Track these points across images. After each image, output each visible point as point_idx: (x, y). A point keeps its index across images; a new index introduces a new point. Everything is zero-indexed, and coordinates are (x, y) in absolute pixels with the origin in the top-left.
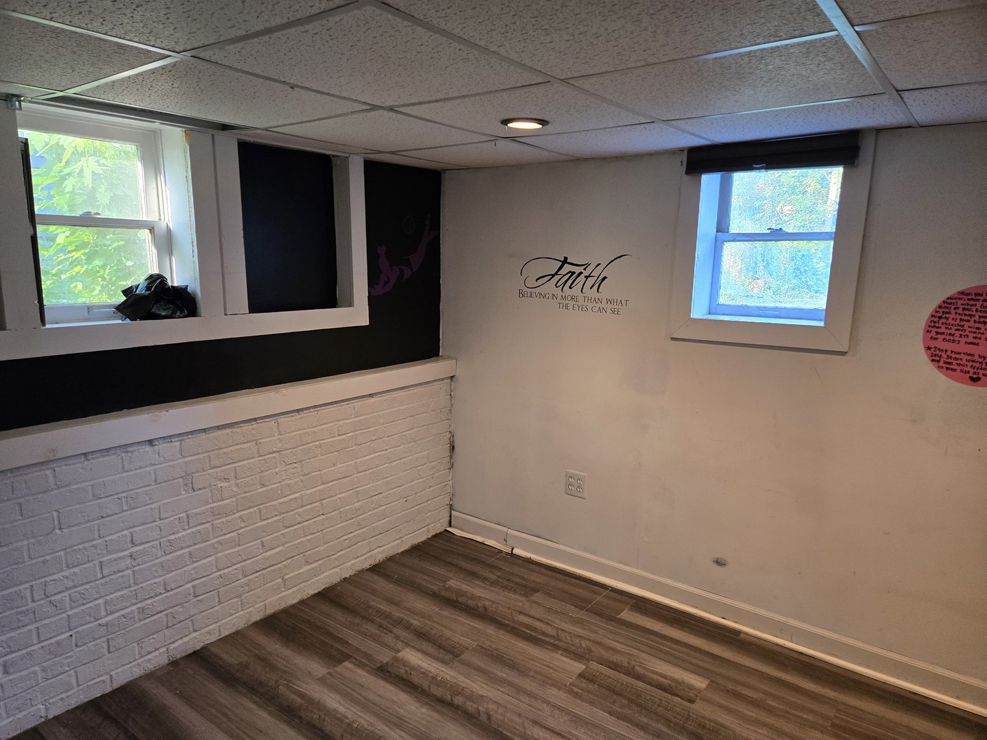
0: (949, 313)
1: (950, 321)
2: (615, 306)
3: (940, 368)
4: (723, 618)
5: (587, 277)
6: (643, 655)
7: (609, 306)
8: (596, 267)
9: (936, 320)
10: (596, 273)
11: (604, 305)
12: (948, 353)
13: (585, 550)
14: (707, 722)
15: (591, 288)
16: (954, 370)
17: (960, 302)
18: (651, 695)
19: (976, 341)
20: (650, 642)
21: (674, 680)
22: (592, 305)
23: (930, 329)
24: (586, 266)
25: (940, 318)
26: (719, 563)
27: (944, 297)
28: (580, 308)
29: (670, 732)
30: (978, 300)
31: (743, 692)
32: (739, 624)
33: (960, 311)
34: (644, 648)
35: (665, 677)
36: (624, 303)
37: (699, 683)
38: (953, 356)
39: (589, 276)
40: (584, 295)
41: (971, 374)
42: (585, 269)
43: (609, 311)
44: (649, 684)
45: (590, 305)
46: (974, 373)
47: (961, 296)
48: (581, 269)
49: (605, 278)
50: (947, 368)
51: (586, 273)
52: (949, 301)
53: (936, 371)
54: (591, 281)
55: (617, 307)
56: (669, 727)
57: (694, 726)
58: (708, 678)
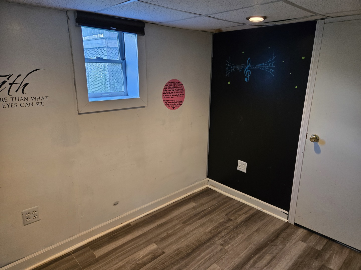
0: (167, 89)
1: (167, 91)
2: (39, 101)
3: (167, 106)
4: (121, 224)
5: (11, 84)
6: (130, 257)
7: (34, 102)
8: (18, 77)
9: (164, 91)
10: (19, 81)
11: (30, 101)
12: (168, 101)
13: (46, 247)
14: (175, 252)
15: (16, 91)
16: (169, 106)
17: (169, 85)
18: (157, 264)
19: (173, 96)
20: (122, 252)
21: (150, 253)
22: (20, 102)
23: (164, 94)
24: (9, 77)
25: (165, 90)
26: (115, 204)
27: (165, 84)
28: (10, 106)
29: (179, 265)
30: (172, 84)
31: (163, 237)
32: (127, 221)
33: (169, 88)
34: (125, 256)
35: (146, 255)
36: (45, 98)
37: (153, 247)
38: (169, 102)
39: (13, 83)
40: (11, 97)
41: (173, 107)
42: (8, 79)
43: (34, 104)
44: (150, 262)
45: (18, 103)
46: (173, 106)
47: (169, 83)
48: (5, 79)
49: (27, 84)
50: (168, 106)
51: (11, 81)
52: (167, 85)
53: (166, 107)
54: (15, 87)
55: (41, 101)
56: (176, 265)
57: (177, 257)
58: (152, 243)
